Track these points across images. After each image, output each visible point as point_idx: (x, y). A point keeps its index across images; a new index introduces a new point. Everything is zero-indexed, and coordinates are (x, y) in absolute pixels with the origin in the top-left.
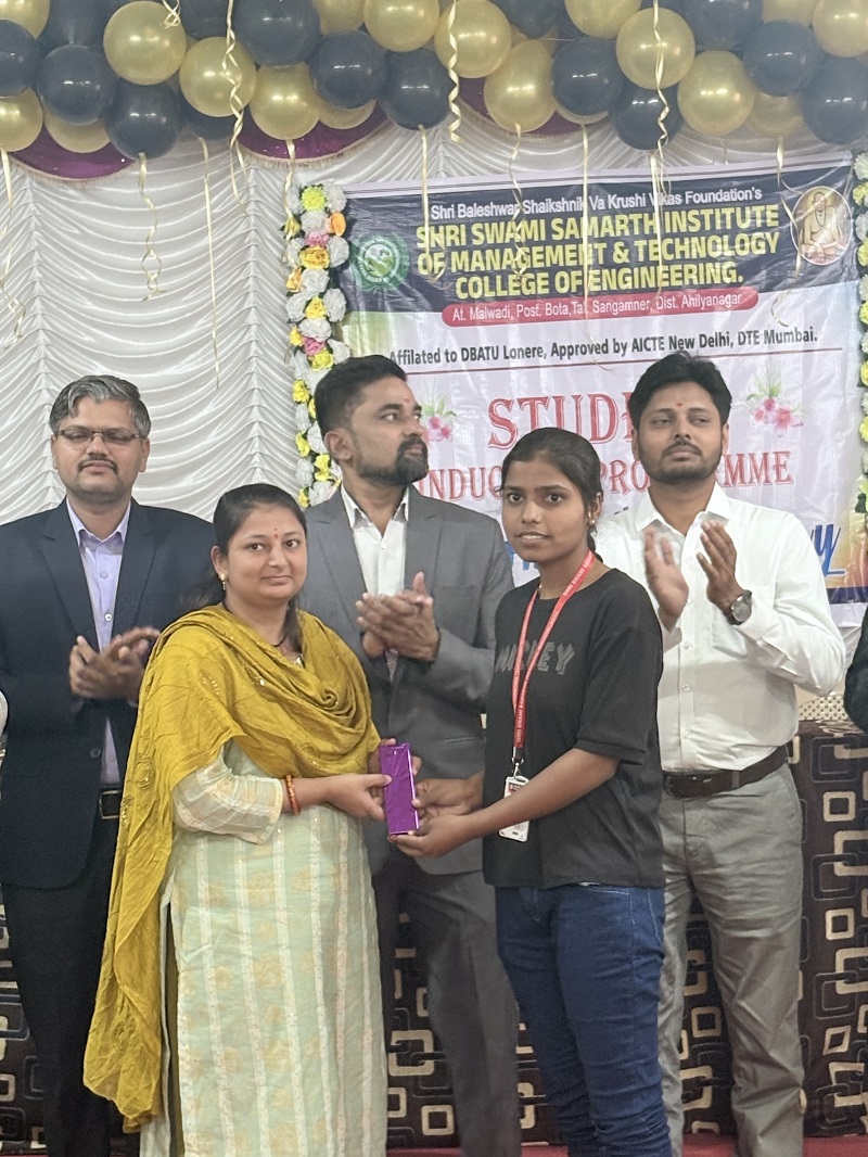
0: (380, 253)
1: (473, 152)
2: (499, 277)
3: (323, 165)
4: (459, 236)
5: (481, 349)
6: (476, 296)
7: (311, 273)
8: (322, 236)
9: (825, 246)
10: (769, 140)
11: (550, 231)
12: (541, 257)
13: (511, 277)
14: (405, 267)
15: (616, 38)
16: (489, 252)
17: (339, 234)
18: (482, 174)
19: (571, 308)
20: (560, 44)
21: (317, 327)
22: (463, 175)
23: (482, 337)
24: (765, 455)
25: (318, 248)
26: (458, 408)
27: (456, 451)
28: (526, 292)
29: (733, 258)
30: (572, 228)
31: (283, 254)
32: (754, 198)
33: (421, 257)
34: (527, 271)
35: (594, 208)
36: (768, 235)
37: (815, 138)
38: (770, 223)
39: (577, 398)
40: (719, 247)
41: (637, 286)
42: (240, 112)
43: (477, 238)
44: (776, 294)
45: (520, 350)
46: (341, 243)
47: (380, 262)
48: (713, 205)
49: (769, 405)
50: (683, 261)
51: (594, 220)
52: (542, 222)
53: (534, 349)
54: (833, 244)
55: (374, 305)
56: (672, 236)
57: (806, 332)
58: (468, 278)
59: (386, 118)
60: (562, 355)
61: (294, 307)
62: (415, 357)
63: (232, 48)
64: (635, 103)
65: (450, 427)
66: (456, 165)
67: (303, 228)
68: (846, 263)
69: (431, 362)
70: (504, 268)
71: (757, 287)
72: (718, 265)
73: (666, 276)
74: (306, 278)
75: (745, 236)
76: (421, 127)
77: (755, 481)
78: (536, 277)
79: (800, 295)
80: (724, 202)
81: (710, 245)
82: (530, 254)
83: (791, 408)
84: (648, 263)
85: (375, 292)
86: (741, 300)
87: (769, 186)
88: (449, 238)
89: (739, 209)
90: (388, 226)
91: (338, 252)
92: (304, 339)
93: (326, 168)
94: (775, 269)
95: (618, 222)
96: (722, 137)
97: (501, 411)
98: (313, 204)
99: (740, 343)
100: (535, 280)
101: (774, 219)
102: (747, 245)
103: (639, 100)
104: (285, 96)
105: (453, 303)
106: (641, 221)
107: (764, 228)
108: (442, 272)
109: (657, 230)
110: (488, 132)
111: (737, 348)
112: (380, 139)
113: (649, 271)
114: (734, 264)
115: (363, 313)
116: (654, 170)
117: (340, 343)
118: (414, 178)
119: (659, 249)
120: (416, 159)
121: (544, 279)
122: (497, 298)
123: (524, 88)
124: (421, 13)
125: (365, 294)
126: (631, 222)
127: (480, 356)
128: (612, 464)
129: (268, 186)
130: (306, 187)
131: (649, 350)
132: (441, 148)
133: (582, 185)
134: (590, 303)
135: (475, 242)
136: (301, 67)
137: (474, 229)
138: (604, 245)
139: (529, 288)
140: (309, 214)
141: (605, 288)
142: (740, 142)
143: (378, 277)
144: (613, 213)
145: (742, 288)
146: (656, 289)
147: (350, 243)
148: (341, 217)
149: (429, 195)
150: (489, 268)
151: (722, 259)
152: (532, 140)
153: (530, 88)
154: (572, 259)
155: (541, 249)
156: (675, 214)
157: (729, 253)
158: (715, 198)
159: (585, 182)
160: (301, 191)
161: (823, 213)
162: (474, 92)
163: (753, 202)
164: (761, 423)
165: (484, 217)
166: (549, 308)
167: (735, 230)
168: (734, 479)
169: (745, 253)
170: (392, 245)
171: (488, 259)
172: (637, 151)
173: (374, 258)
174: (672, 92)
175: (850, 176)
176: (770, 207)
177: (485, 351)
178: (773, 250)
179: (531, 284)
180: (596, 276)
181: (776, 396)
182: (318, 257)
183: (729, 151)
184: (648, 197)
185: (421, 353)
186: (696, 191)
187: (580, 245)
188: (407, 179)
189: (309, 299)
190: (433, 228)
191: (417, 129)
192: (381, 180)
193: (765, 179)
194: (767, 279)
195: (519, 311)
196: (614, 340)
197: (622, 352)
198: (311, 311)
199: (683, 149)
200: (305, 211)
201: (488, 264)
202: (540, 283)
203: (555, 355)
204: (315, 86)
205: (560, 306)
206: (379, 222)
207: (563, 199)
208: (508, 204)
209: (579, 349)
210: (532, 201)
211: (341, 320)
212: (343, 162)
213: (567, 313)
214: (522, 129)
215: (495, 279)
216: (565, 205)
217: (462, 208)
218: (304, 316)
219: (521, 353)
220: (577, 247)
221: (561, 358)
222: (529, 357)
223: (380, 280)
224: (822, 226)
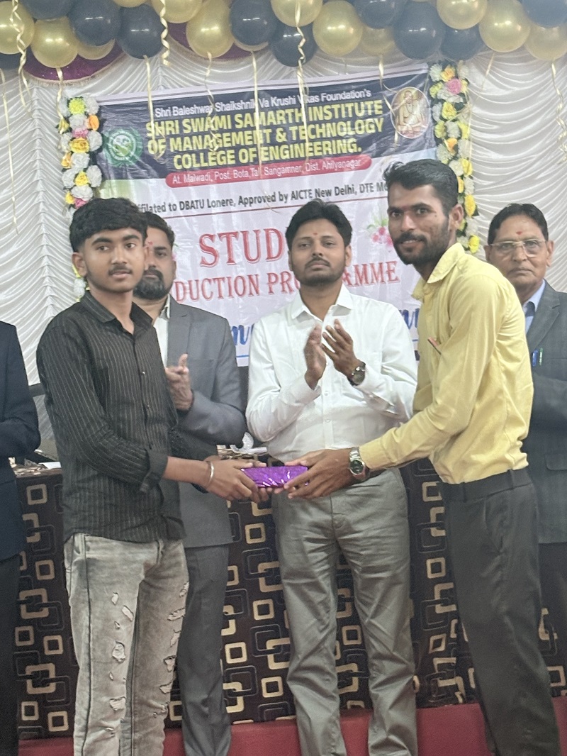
0: (122, 142)
1: (179, 71)
2: (202, 154)
3: (82, 84)
4: (174, 128)
5: (192, 202)
6: (188, 167)
7: (78, 155)
8: (84, 131)
9: (413, 126)
10: (372, 58)
11: (234, 123)
12: (229, 140)
13: (210, 154)
14: (140, 149)
16: (195, 138)
17: (95, 129)
18: (187, 86)
19: (250, 172)
21: (83, 191)
22: (174, 87)
23: (193, 194)
24: (381, 264)
25: (81, 139)
28: (221, 163)
29: (354, 136)
30: (248, 120)
31: (59, 143)
32: (366, 96)
33: (150, 142)
34: (219, 149)
35: (262, 106)
37: (403, 55)
38: (377, 112)
39: (256, 232)
40: (345, 129)
41: (292, 157)
42: (24, 51)
43: (186, 129)
44: (383, 158)
45: (218, 201)
46: (96, 135)
47: (123, 147)
48: (339, 102)
49: (382, 231)
50: (322, 139)
51: (263, 114)
52: (229, 117)
53: (227, 200)
54: (419, 124)
55: (120, 175)
56: (314, 123)
58: (182, 155)
59: (121, 51)
60: (245, 204)
61: (67, 179)
63: (16, 8)
64: (285, 36)
66: (168, 79)
67: (71, 126)
68: (427, 136)
70: (205, 148)
71: (370, 154)
72: (344, 141)
73: (311, 149)
74: (74, 158)
75: (361, 121)
77: (375, 281)
78: (226, 153)
80: (346, 100)
81: (339, 128)
82: (222, 138)
84: (299, 141)
85: (120, 167)
86: (361, 163)
87: (375, 88)
88: (168, 129)
89: (356, 104)
90: (127, 123)
91: (95, 141)
92: (75, 199)
93: (84, 86)
94: (381, 142)
95: (278, 115)
96: (343, 56)
97: (207, 242)
98: (77, 110)
99: (361, 192)
100: (225, 155)
101: (380, 110)
102: (363, 127)
103: (288, 34)
104: (54, 39)
105: (173, 172)
106: (293, 114)
107: (374, 116)
108: (163, 152)
109: (304, 120)
110: (188, 57)
111: (359, 195)
112: (119, 65)
113: (300, 146)
114: (355, 140)
115: (113, 181)
116: (300, 80)
118: (143, 91)
119: (306, 132)
120: (143, 78)
121: (232, 154)
122: (201, 168)
123: (212, 29)
125: (114, 168)
126: (287, 115)
127: (192, 207)
128: (282, 274)
129: (47, 99)
130: (72, 99)
131: (302, 198)
132: (160, 70)
133: (253, 92)
134: (263, 169)
135: (185, 131)
136: (64, 19)
137: (184, 123)
138: (270, 131)
139: (222, 160)
140: (75, 117)
141: (272, 159)
142: (355, 59)
143: (122, 157)
144: (274, 109)
145: (361, 155)
146: (304, 159)
147: (102, 135)
148: (96, 117)
149: (153, 101)
150: (195, 148)
151: (347, 137)
152: (219, 63)
153: (216, 29)
154: (249, 140)
155: (228, 134)
156: (315, 108)
157: (351, 133)
158: (341, 97)
159: (256, 90)
160: (68, 102)
161: (411, 105)
162: (179, 32)
163: (365, 99)
164: (377, 243)
165: (191, 115)
166: (236, 173)
167: (355, 118)
168: (361, 281)
169: (362, 132)
170: (130, 135)
171: (194, 142)
172: (288, 68)
173: (119, 144)
174: (308, 29)
175: (427, 80)
176: (376, 102)
177: (195, 203)
178: (380, 130)
179: (223, 158)
180: (265, 151)
182: (81, 145)
183: (348, 66)
184: (297, 98)
185: (152, 206)
186: (328, 93)
187: (254, 131)
188: (139, 91)
189: (77, 173)
190: (157, 123)
191: (143, 58)
192: (122, 92)
193: (372, 83)
194: (377, 149)
195: (216, 176)
196: (279, 192)
197: (284, 200)
198: (79, 181)
199: (319, 65)
200: (72, 115)
201: (194, 146)
202: (229, 157)
203: (241, 204)
204: (74, 32)
205: (243, 172)
206: (121, 120)
207: (242, 101)
208: (205, 105)
209: (257, 200)
210: (222, 103)
211: (99, 186)
212: (94, 81)
213: (248, 176)
214: (212, 55)
215: (199, 155)
216: (243, 105)
217: (175, 109)
218: (74, 184)
219: (219, 203)
220: (252, 132)
221: (245, 206)
222: (224, 206)
223: (124, 159)
224: (411, 113)
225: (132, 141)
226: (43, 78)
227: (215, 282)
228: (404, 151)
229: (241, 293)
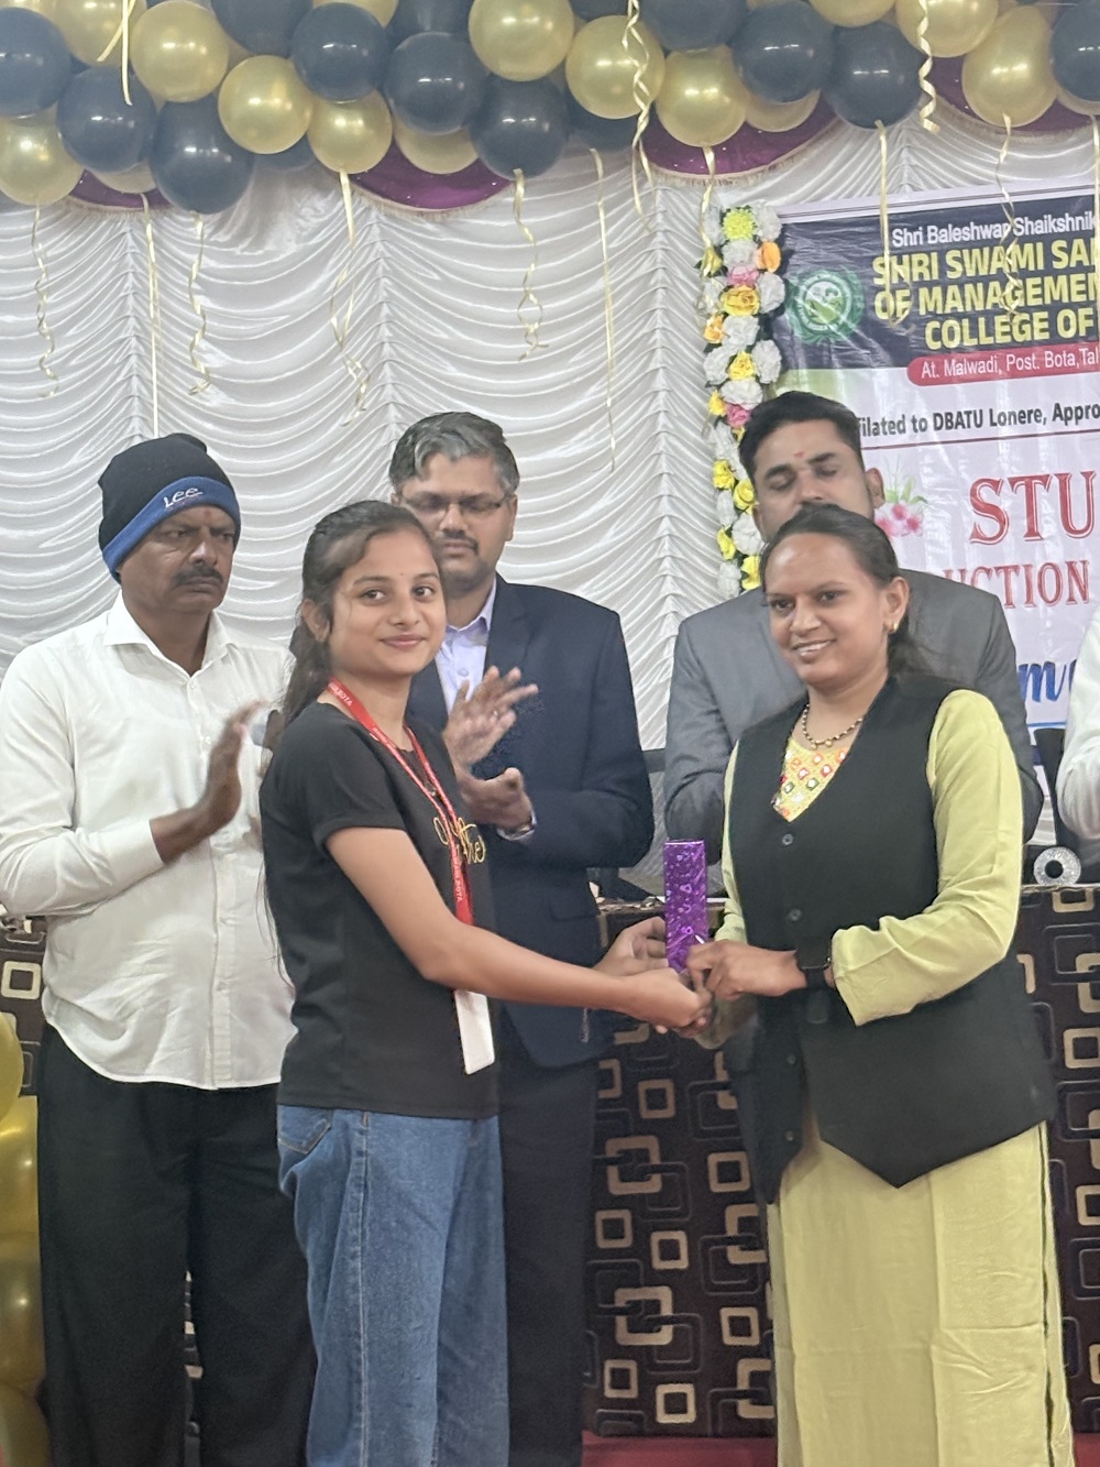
0: (825, 293)
1: (945, 157)
2: (982, 320)
3: (751, 182)
4: (930, 267)
5: (959, 414)
6: (954, 344)
7: (736, 320)
8: (750, 273)
11: (1049, 257)
12: (1039, 291)
13: (999, 319)
14: (858, 310)
16: (969, 288)
17: (772, 270)
18: (958, 185)
19: (1079, 357)
20: (1062, 11)
21: (744, 390)
22: (935, 189)
23: (959, 398)
25: (744, 288)
26: (930, 492)
27: (929, 548)
28: (1019, 338)
30: (1079, 252)
31: (700, 298)
33: (880, 296)
34: (1019, 309)
39: (1088, 475)
42: (645, 105)
43: (953, 269)
45: (1012, 413)
46: (774, 282)
47: (825, 305)
52: (1040, 246)
53: (1030, 412)
55: (818, 360)
58: (942, 323)
59: (832, 115)
60: (1067, 419)
61: (714, 365)
62: (873, 427)
63: (635, 18)
65: (920, 516)
66: (921, 171)
67: (726, 263)
69: (894, 433)
70: (989, 307)
74: (729, 326)
76: (879, 123)
78: (1031, 318)
82: (1024, 288)
85: (819, 343)
88: (916, 270)
90: (836, 257)
91: (771, 292)
92: (727, 406)
93: (755, 185)
97: (986, 495)
98: (738, 231)
100: (1030, 322)
104: (701, 89)
105: (924, 355)
108: (907, 313)
110: (961, 127)
115: (804, 372)
118: (870, 194)
120: (873, 167)
121: (1042, 320)
122: (980, 347)
123: (1015, 69)
125: (806, 347)
127: (958, 424)
129: (680, 211)
130: (729, 210)
132: (905, 154)
133: (1093, 196)
135: (951, 275)
136: (722, 51)
137: (949, 257)
139: (1022, 332)
140: (733, 244)
143: (824, 323)
147: (786, 282)
148: (775, 246)
149: (890, 215)
150: (969, 308)
152: (1025, 140)
153: (1022, 68)
154: (1079, 293)
155: (1038, 281)
159: (1096, 192)
160: (723, 215)
162: (949, 74)
165: (962, 242)
166: (1050, 359)
170: (842, 282)
171: (967, 295)
173: (819, 300)
177: (965, 417)
179: (1025, 327)
182: (745, 301)
185: (879, 421)
187: (1090, 275)
188: (860, 196)
189: (733, 354)
190: (895, 258)
191: (875, 127)
192: (827, 198)
195: (1009, 363)
198: (737, 370)
200: (727, 241)
201: (968, 303)
202: (1038, 325)
203: (1058, 419)
204: (741, 75)
205: (1064, 355)
206: (823, 253)
207: (1067, 215)
208: (994, 223)
209: (1090, 411)
210: (1026, 218)
211: (775, 380)
212: (777, 176)
213: (1074, 364)
214: (1012, 123)
215: (977, 323)
216: (1070, 222)
217: (933, 231)
218: (727, 376)
219: (1012, 418)
220: (1087, 277)
221: (1066, 424)
222: (1024, 422)
223: (826, 328)
225: (844, 294)
226: (676, 169)
227: (998, 575)
229: (1051, 598)
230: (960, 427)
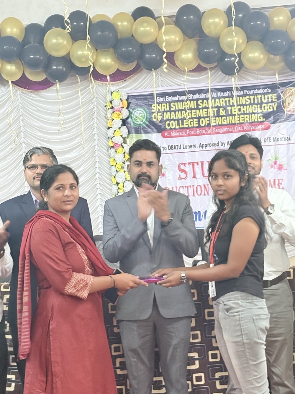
0: (139, 114)
1: (172, 79)
2: (180, 121)
3: (119, 84)
4: (167, 107)
5: (175, 146)
6: (173, 127)
7: (116, 121)
8: (120, 108)
9: (293, 108)
10: (272, 72)
11: (198, 105)
12: (195, 114)
13: (185, 121)
14: (148, 118)
15: (219, 38)
16: (177, 112)
17: (125, 107)
18: (174, 86)
19: (206, 131)
20: (200, 40)
21: (118, 139)
22: (167, 86)
23: (174, 141)
24: (275, 180)
25: (118, 112)
26: (167, 166)
27: (167, 181)
28: (190, 126)
29: (261, 113)
30: (205, 103)
31: (106, 115)
32: (268, 92)
33: (154, 115)
34: (190, 118)
35: (213, 97)
36: (273, 104)
37: (289, 70)
38: (274, 100)
40: (256, 109)
41: (228, 123)
42: (92, 64)
43: (173, 108)
44: (277, 125)
45: (188, 146)
46: (126, 111)
47: (139, 117)
48: (254, 94)
49: (275, 163)
50: (244, 114)
51: (213, 100)
52: (195, 102)
53: (193, 145)
55: (138, 131)
56: (240, 105)
57: (287, 137)
58: (170, 122)
59: (140, 67)
60: (203, 147)
61: (110, 133)
63: (89, 41)
65: (165, 173)
66: (164, 82)
67: (113, 106)
70: (182, 118)
71: (270, 122)
72: (256, 115)
74: (114, 122)
75: (265, 105)
76: (153, 69)
78: (193, 120)
79: (285, 125)
80: (258, 93)
81: (253, 108)
82: (191, 113)
83: (283, 164)
84: (232, 115)
85: (138, 127)
86: (265, 127)
87: (273, 87)
88: (163, 108)
89: (263, 96)
90: (142, 104)
91: (125, 113)
92: (114, 144)
93: (120, 85)
94: (276, 116)
95: (221, 101)
96: (257, 71)
97: (182, 167)
98: (116, 97)
99: (265, 142)
101: (275, 99)
102: (266, 108)
103: (228, 59)
104: (106, 60)
105: (166, 130)
106: (229, 101)
107: (272, 102)
108: (161, 119)
109: (235, 104)
112: (139, 75)
113: (232, 117)
114: (262, 115)
115: (134, 134)
116: (233, 83)
117: (126, 145)
118: (151, 88)
119: (236, 110)
120: (152, 81)
121: (196, 121)
122: (180, 128)
123: (188, 55)
124: (152, 30)
125: (134, 128)
126: (226, 101)
127: (174, 148)
129: (101, 92)
130: (113, 92)
132: (160, 77)
133: (209, 89)
134: (212, 129)
135: (172, 109)
136: (111, 50)
137: (172, 104)
138: (217, 109)
140: (115, 101)
141: (217, 124)
142: (262, 73)
143: (139, 122)
144: (219, 98)
145: (265, 123)
146: (235, 124)
147: (129, 111)
148: (126, 101)
149: (156, 93)
150: (177, 118)
151: (258, 113)
152: (191, 74)
153: (190, 55)
154: (206, 114)
155: (195, 111)
156: (241, 98)
157: (260, 111)
158: (255, 92)
159: (210, 88)
160: (112, 93)
161: (292, 96)
162: (171, 57)
163: (268, 93)
164: (273, 169)
165: (175, 101)
166: (198, 131)
167: (262, 103)
169: (265, 111)
170: (144, 111)
171: (176, 115)
172: (228, 76)
173: (137, 115)
174: (239, 55)
176: (273, 95)
177: (176, 147)
178: (275, 110)
179: (192, 123)
180: (214, 120)
181: (278, 159)
182: (118, 116)
183: (259, 76)
184: (231, 93)
186: (248, 90)
187: (208, 109)
188: (148, 88)
189: (115, 130)
190: (158, 105)
191: (152, 70)
192: (139, 89)
193: (271, 85)
194: (273, 119)
195: (188, 132)
196: (221, 142)
197: (223, 145)
198: (116, 134)
199: (243, 75)
200: (113, 100)
202: (195, 123)
203: (200, 147)
204: (116, 56)
205: (202, 130)
206: (139, 103)
207: (202, 94)
208: (183, 96)
209: (209, 145)
210: (192, 94)
211: (126, 137)
212: (126, 83)
213: (204, 133)
214: (188, 69)
215: (179, 122)
216: (203, 96)
217: (167, 97)
218: (114, 136)
219: (189, 147)
220: (207, 110)
221: (203, 148)
222: (192, 148)
223: (140, 123)
224: (292, 101)
225: (144, 114)
226: (99, 81)
227: (186, 188)
228: (289, 120)
229: (199, 194)
230: (175, 149)
